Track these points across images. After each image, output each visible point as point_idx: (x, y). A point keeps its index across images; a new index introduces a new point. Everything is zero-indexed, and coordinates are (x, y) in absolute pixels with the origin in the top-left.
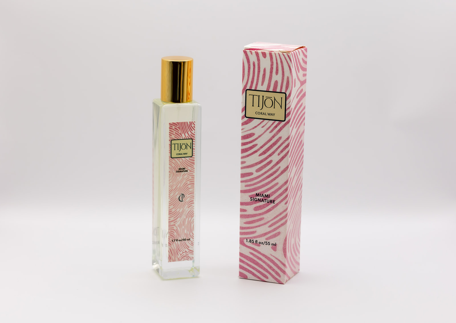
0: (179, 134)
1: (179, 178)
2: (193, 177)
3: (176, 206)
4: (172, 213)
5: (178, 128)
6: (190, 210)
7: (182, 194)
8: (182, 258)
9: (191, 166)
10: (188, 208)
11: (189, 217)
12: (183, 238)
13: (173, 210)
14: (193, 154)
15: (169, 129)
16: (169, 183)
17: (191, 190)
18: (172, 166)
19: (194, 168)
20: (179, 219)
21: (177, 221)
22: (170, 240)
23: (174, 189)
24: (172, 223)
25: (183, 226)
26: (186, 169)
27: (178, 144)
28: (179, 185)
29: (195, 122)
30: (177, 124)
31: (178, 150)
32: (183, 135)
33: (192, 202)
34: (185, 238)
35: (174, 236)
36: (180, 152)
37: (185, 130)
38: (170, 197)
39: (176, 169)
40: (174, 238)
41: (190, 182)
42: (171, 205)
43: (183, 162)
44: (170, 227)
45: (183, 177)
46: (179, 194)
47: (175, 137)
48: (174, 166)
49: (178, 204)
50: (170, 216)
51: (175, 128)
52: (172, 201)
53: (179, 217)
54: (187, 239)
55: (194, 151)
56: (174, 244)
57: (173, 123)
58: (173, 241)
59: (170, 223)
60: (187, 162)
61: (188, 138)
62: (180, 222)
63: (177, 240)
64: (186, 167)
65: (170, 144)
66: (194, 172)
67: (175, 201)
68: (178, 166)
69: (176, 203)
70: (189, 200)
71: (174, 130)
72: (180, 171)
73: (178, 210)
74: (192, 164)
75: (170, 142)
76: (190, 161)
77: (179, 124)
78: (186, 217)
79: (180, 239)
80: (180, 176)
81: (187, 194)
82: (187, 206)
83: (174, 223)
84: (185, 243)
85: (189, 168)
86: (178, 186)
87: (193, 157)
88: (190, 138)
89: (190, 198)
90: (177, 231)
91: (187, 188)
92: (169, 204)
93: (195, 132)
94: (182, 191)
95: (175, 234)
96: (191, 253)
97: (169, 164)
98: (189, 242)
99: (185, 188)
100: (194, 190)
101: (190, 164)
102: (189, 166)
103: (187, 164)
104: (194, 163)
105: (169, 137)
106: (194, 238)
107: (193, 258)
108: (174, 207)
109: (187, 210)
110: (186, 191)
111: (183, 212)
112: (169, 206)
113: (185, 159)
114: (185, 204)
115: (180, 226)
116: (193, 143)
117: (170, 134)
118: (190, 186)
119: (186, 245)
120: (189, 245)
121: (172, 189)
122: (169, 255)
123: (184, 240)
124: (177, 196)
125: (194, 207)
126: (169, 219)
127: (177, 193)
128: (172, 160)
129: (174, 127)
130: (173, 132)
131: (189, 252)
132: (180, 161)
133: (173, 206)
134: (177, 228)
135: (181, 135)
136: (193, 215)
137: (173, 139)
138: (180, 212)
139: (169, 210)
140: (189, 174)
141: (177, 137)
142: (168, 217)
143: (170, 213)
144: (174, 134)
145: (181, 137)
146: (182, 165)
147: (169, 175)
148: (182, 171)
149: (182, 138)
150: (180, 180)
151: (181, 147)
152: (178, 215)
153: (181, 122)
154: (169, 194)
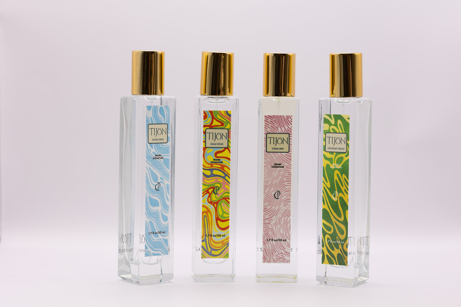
0: (275, 128)
1: (274, 173)
2: (290, 173)
3: (271, 203)
4: (267, 210)
5: (274, 121)
6: (286, 209)
7: (278, 191)
8: (277, 260)
9: (288, 162)
10: (284, 206)
11: (285, 216)
12: (278, 238)
13: (268, 207)
14: (290, 150)
15: (264, 122)
16: (264, 179)
17: (287, 187)
18: (267, 160)
19: (291, 165)
20: (274, 217)
21: (272, 219)
22: (264, 239)
23: (269, 185)
24: (267, 221)
25: (279, 225)
26: (282, 165)
27: (274, 138)
28: (275, 181)
29: (292, 116)
30: (273, 117)
31: (274, 144)
32: (279, 129)
33: (288, 200)
34: (280, 238)
35: (269, 235)
36: (276, 147)
37: (281, 124)
38: (265, 193)
39: (271, 163)
40: (269, 237)
41: (286, 179)
42: (267, 201)
43: (280, 158)
44: (264, 225)
45: (279, 173)
46: (275, 191)
47: (270, 130)
48: (270, 161)
49: (274, 201)
50: (265, 213)
51: (271, 121)
52: (267, 198)
53: (274, 215)
54: (283, 240)
55: (291, 147)
56: (269, 244)
57: (269, 116)
58: (268, 240)
59: (265, 221)
60: (284, 158)
61: (284, 133)
62: (275, 220)
63: (272, 240)
64: (282, 163)
65: (266, 137)
66: (291, 169)
67: (271, 197)
68: (274, 161)
69: (271, 200)
70: (286, 198)
71: (270, 123)
72: (276, 167)
73: (273, 208)
74: (288, 160)
75: (266, 135)
76: (287, 156)
77: (275, 118)
78: (282, 216)
79: (276, 239)
80: (275, 171)
81: (283, 191)
82: (283, 204)
83: (269, 221)
84: (281, 244)
85: (286, 164)
86: (274, 183)
87: (289, 152)
88: (287, 133)
89: (286, 196)
90: (272, 230)
91: (283, 185)
92: (264, 200)
93: (292, 127)
94: (278, 188)
95: (270, 233)
96: (287, 255)
97: (264, 158)
98: (285, 243)
99: (281, 185)
100: (291, 187)
101: (287, 160)
102: (285, 162)
103: (283, 160)
104: (291, 160)
105: (265, 130)
106: (291, 239)
107: (289, 260)
108: (269, 204)
109: (283, 208)
110: (282, 188)
111: (279, 210)
112: (264, 202)
113: (281, 154)
114: (280, 202)
115: (275, 224)
116: (290, 138)
117: (265, 127)
118: (286, 183)
119: (282, 246)
120: (285, 246)
121: (267, 185)
122: (264, 255)
123: (280, 240)
124: (272, 192)
125: (290, 205)
126: (264, 216)
127: (272, 189)
128: (268, 155)
129: (269, 120)
130: (269, 125)
131: (285, 253)
132: (275, 156)
133: (269, 202)
134: (272, 227)
135: (278, 129)
136: (290, 215)
137: (268, 133)
138: (275, 210)
139: (264, 207)
140: (285, 171)
141: (272, 130)
142: (263, 214)
143: (265, 210)
144: (269, 128)
145: (277, 131)
146: (278, 161)
147: (263, 170)
148: (278, 167)
149: (278, 133)
150: (275, 176)
151: (277, 141)
152: (274, 212)
153: (277, 116)
154: (264, 190)
